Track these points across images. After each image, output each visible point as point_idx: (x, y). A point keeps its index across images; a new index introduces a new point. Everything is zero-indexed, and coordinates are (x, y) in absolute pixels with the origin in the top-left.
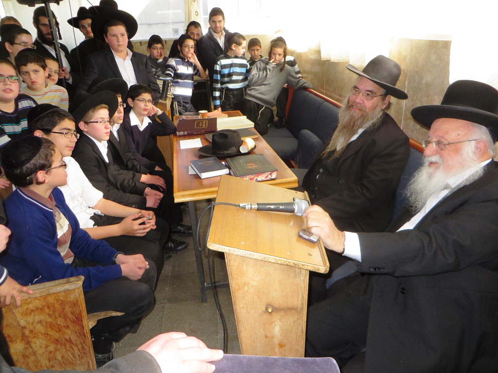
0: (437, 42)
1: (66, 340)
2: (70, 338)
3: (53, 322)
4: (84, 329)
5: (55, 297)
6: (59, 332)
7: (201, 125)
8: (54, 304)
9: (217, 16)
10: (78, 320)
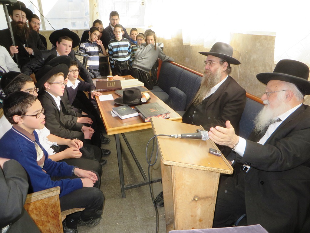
0: (260, 36)
1: (47, 230)
2: (50, 229)
3: (39, 219)
4: (59, 222)
5: (41, 202)
6: (42, 226)
7: (111, 85)
8: (40, 207)
9: (115, 16)
10: (56, 216)
